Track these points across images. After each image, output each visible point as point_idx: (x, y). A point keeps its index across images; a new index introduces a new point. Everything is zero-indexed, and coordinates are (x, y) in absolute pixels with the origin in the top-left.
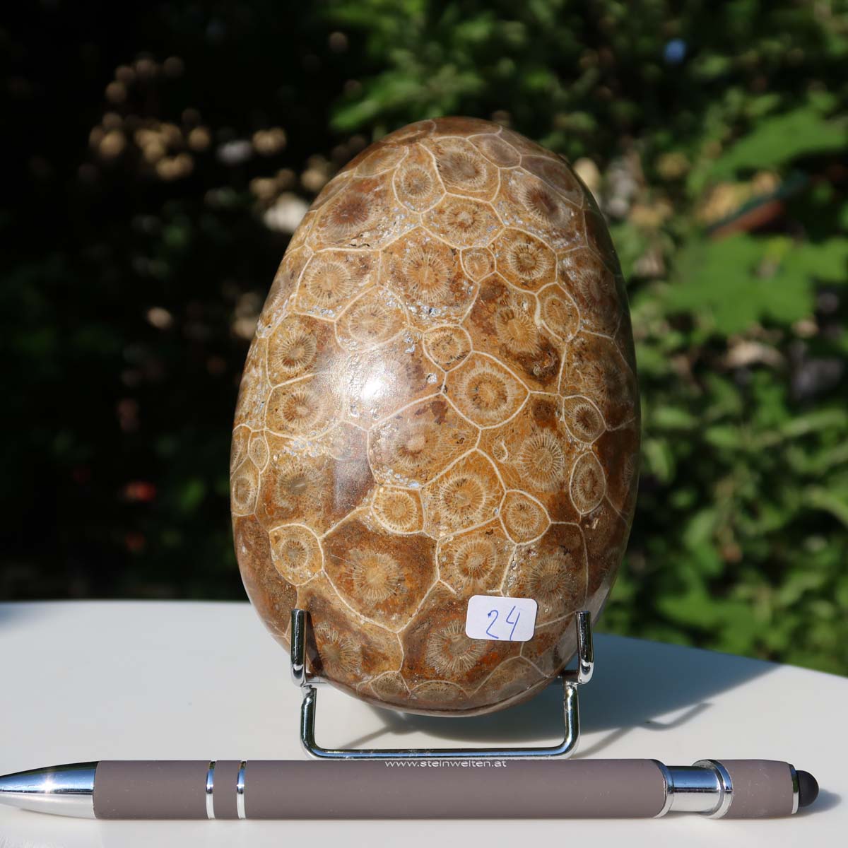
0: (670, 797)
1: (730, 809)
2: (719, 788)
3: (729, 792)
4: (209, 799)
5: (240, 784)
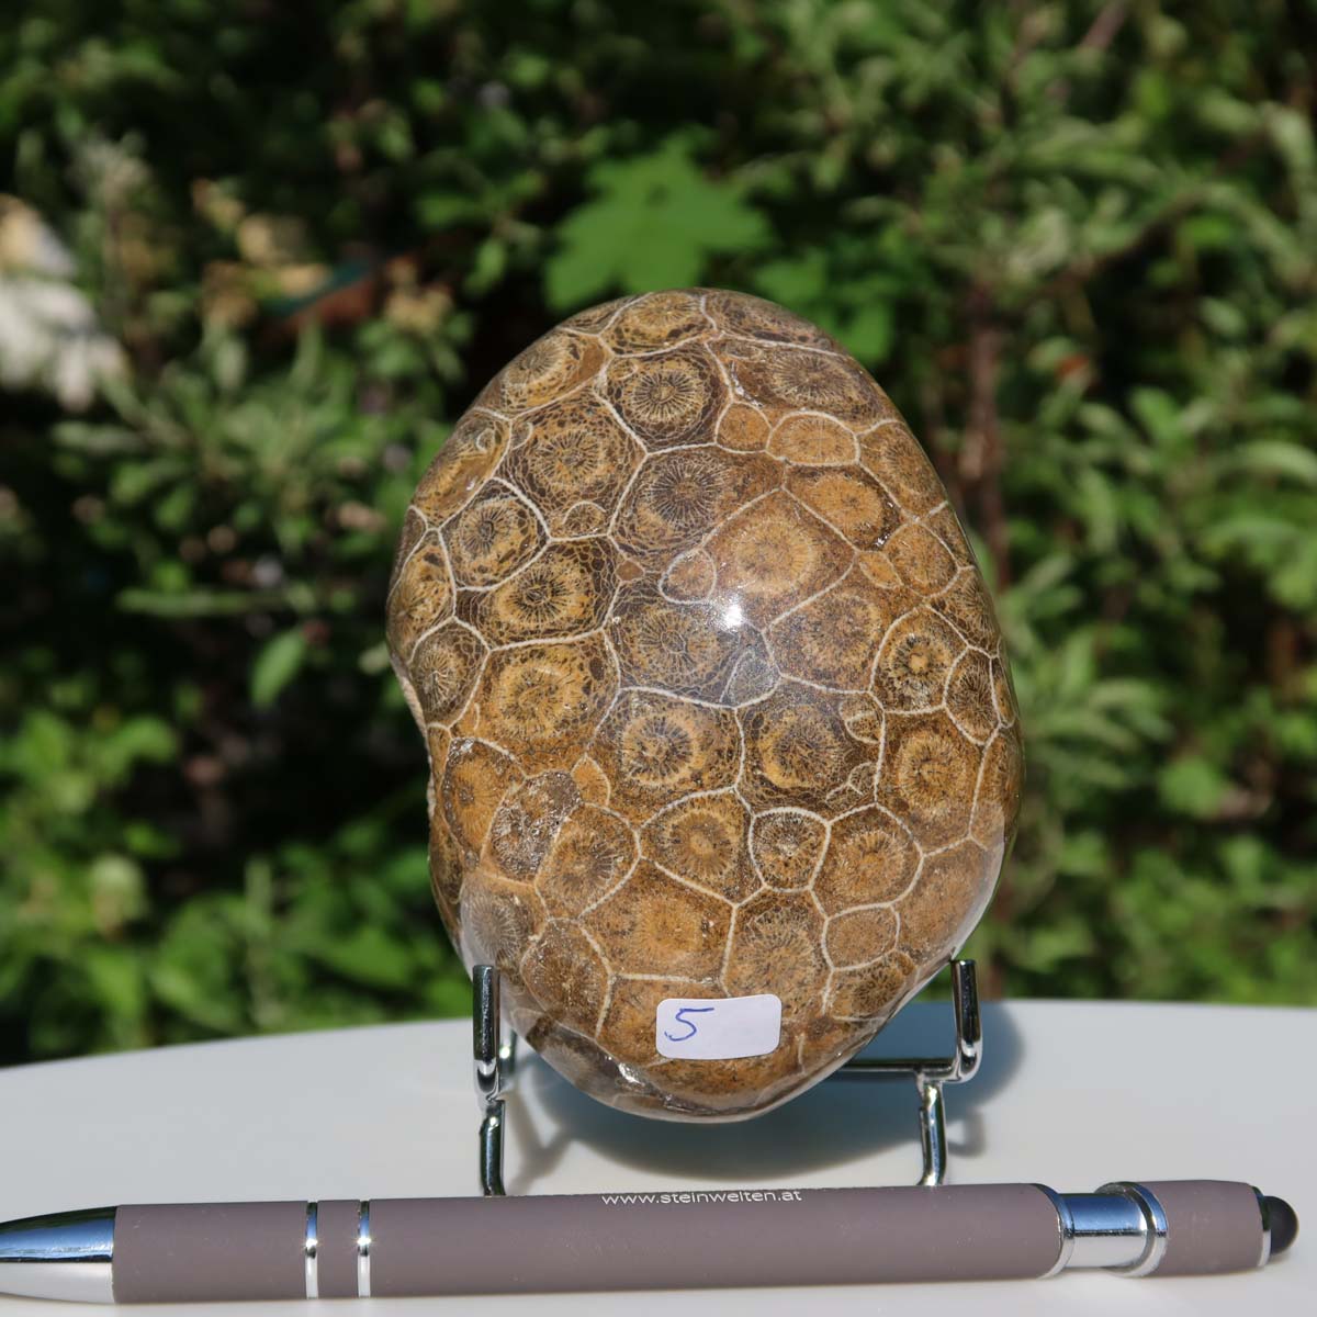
0: (1067, 1245)
1: (1163, 1261)
3: (1162, 1234)
4: (311, 1266)
5: (364, 1240)
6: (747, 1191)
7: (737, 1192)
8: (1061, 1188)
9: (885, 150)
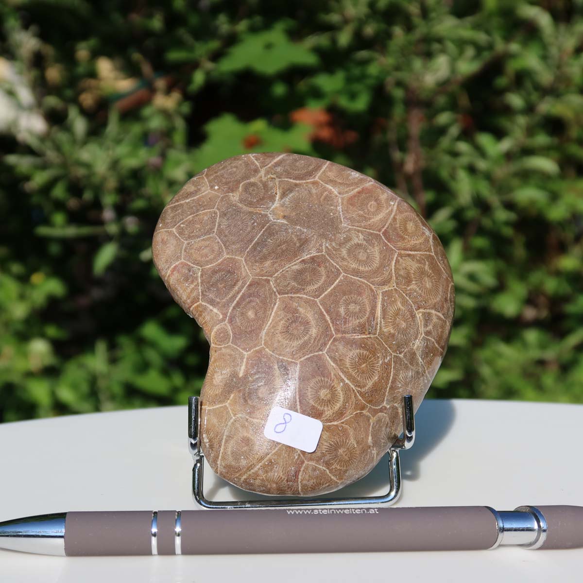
0: (501, 535)
1: (545, 542)
3: (544, 531)
4: (154, 541)
5: (178, 529)
6: (354, 509)
7: (349, 509)
8: (497, 508)
9: (369, 30)
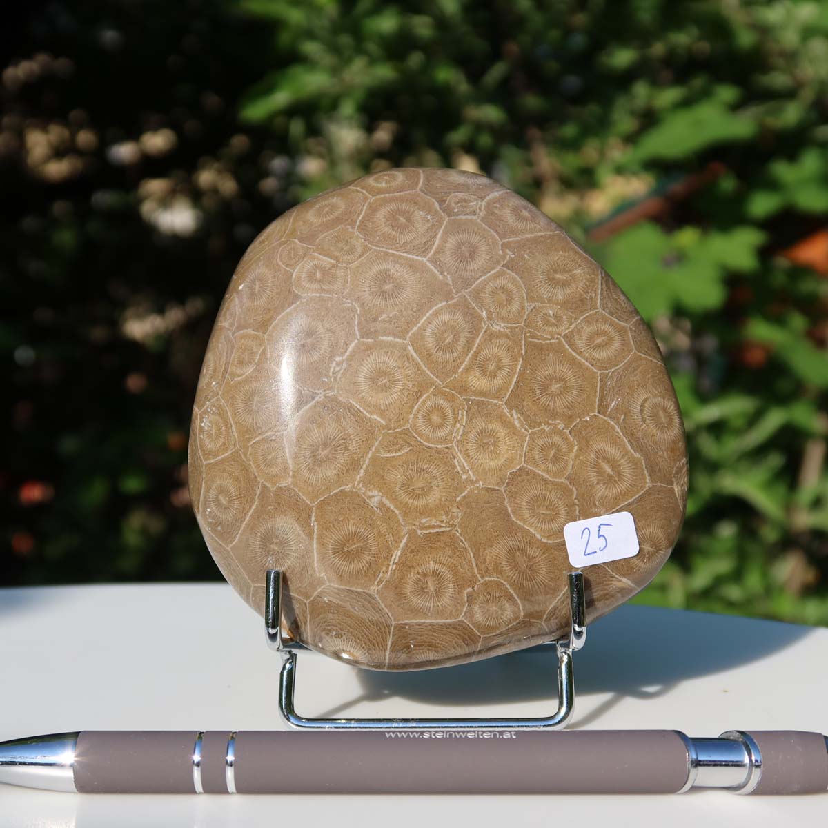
0: (693, 772)
1: (760, 783)
2: (746, 760)
3: (758, 766)
4: (197, 773)
5: (230, 757)
